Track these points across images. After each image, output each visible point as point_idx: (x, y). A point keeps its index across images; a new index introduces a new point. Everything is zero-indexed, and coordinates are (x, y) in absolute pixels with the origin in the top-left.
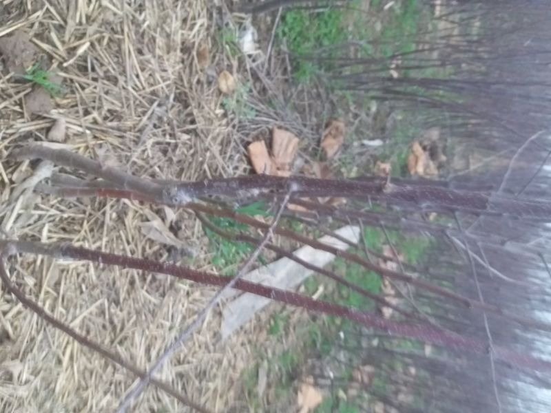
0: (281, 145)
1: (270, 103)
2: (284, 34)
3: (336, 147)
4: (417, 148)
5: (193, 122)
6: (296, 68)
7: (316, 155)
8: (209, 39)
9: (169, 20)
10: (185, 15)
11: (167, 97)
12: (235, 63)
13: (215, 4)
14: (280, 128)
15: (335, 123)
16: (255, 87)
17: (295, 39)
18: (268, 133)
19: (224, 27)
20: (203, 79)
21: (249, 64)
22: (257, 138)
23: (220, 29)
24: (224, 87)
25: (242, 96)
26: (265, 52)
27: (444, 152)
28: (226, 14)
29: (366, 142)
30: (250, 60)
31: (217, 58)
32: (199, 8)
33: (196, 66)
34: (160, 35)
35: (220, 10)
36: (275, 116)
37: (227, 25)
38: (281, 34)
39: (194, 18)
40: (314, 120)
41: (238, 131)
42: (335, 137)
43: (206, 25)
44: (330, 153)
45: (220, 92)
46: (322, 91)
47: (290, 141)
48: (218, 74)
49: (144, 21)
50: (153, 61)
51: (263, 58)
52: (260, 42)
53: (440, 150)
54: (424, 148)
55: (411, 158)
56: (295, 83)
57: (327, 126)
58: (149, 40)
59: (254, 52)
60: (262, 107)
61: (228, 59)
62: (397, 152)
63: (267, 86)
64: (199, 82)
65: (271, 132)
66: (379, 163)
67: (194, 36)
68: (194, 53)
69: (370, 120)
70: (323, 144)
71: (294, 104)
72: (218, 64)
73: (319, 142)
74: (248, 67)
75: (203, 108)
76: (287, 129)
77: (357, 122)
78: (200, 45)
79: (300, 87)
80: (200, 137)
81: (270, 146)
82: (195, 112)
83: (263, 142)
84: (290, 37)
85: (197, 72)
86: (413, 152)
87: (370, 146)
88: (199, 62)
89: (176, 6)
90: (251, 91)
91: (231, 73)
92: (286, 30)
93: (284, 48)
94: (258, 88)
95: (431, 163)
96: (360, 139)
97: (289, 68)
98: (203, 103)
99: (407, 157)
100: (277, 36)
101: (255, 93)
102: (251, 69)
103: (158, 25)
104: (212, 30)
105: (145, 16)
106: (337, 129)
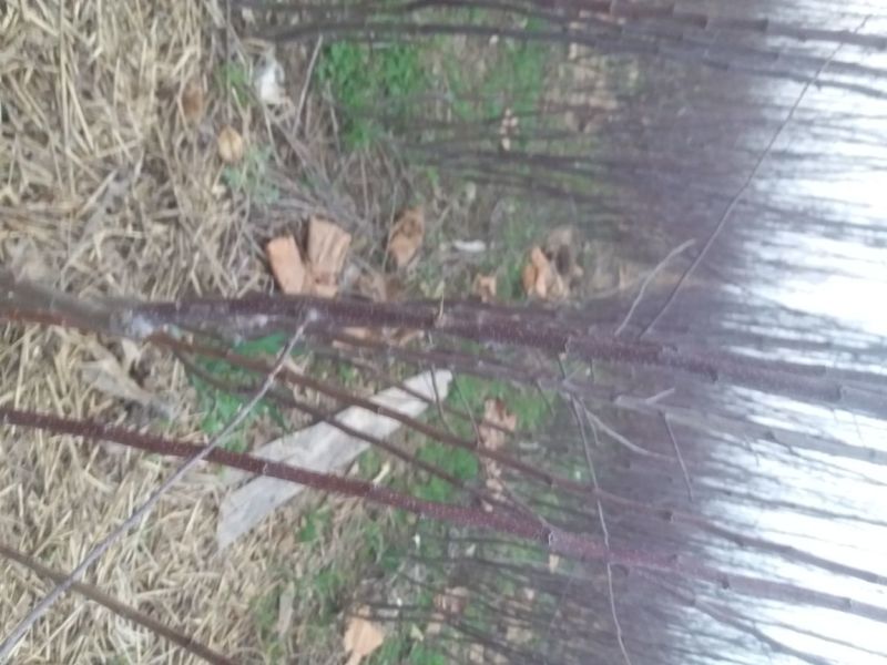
0: (322, 244)
1: (303, 178)
2: (328, 74)
3: (411, 251)
4: (538, 255)
5: (173, 205)
6: (347, 128)
7: (380, 261)
8: (205, 79)
9: (136, 48)
10: (163, 39)
11: (131, 167)
12: (247, 117)
13: (214, 25)
14: (320, 217)
15: (408, 214)
16: (280, 154)
17: (346, 83)
18: (300, 224)
19: (229, 61)
20: (193, 138)
21: (269, 118)
22: (282, 233)
23: (222, 62)
24: (226, 151)
25: (257, 167)
26: (296, 102)
27: (580, 262)
28: (233, 41)
29: (459, 244)
30: (272, 113)
31: (216, 109)
32: (188, 29)
33: (181, 119)
34: (122, 69)
35: (223, 34)
36: (312, 199)
37: (234, 57)
38: (322, 74)
39: (179, 45)
40: (377, 208)
41: (250, 220)
42: (409, 235)
43: (199, 56)
44: (402, 259)
45: (219, 160)
46: (389, 164)
47: (336, 239)
48: (218, 132)
49: (95, 47)
50: (108, 110)
51: (292, 110)
52: (288, 86)
53: (573, 259)
54: (549, 256)
55: (529, 270)
56: (345, 149)
57: (397, 217)
58: (103, 76)
59: (277, 101)
60: (289, 184)
61: (235, 108)
62: (506, 261)
63: (298, 153)
64: (184, 143)
65: (306, 225)
66: (479, 276)
67: (179, 73)
68: (179, 99)
69: (465, 212)
70: (389, 246)
71: (344, 182)
72: (218, 117)
73: (384, 242)
74: (268, 123)
75: (191, 183)
76: (332, 221)
77: (445, 213)
78: (188, 86)
79: (353, 157)
80: (184, 230)
81: (304, 245)
82: (177, 190)
83: (292, 240)
84: (337, 80)
85: (182, 128)
86: (531, 261)
87: (464, 251)
88: (186, 112)
89: (150, 27)
90: (272, 158)
91: (240, 131)
92: (332, 68)
93: (328, 96)
94: (284, 156)
95: (559, 278)
96: (449, 239)
97: (336, 127)
98: (191, 177)
99: (522, 269)
100: (315, 76)
101: (279, 162)
102: (273, 126)
103: (117, 54)
104: (210, 64)
105: (97, 40)
106: (413, 223)
